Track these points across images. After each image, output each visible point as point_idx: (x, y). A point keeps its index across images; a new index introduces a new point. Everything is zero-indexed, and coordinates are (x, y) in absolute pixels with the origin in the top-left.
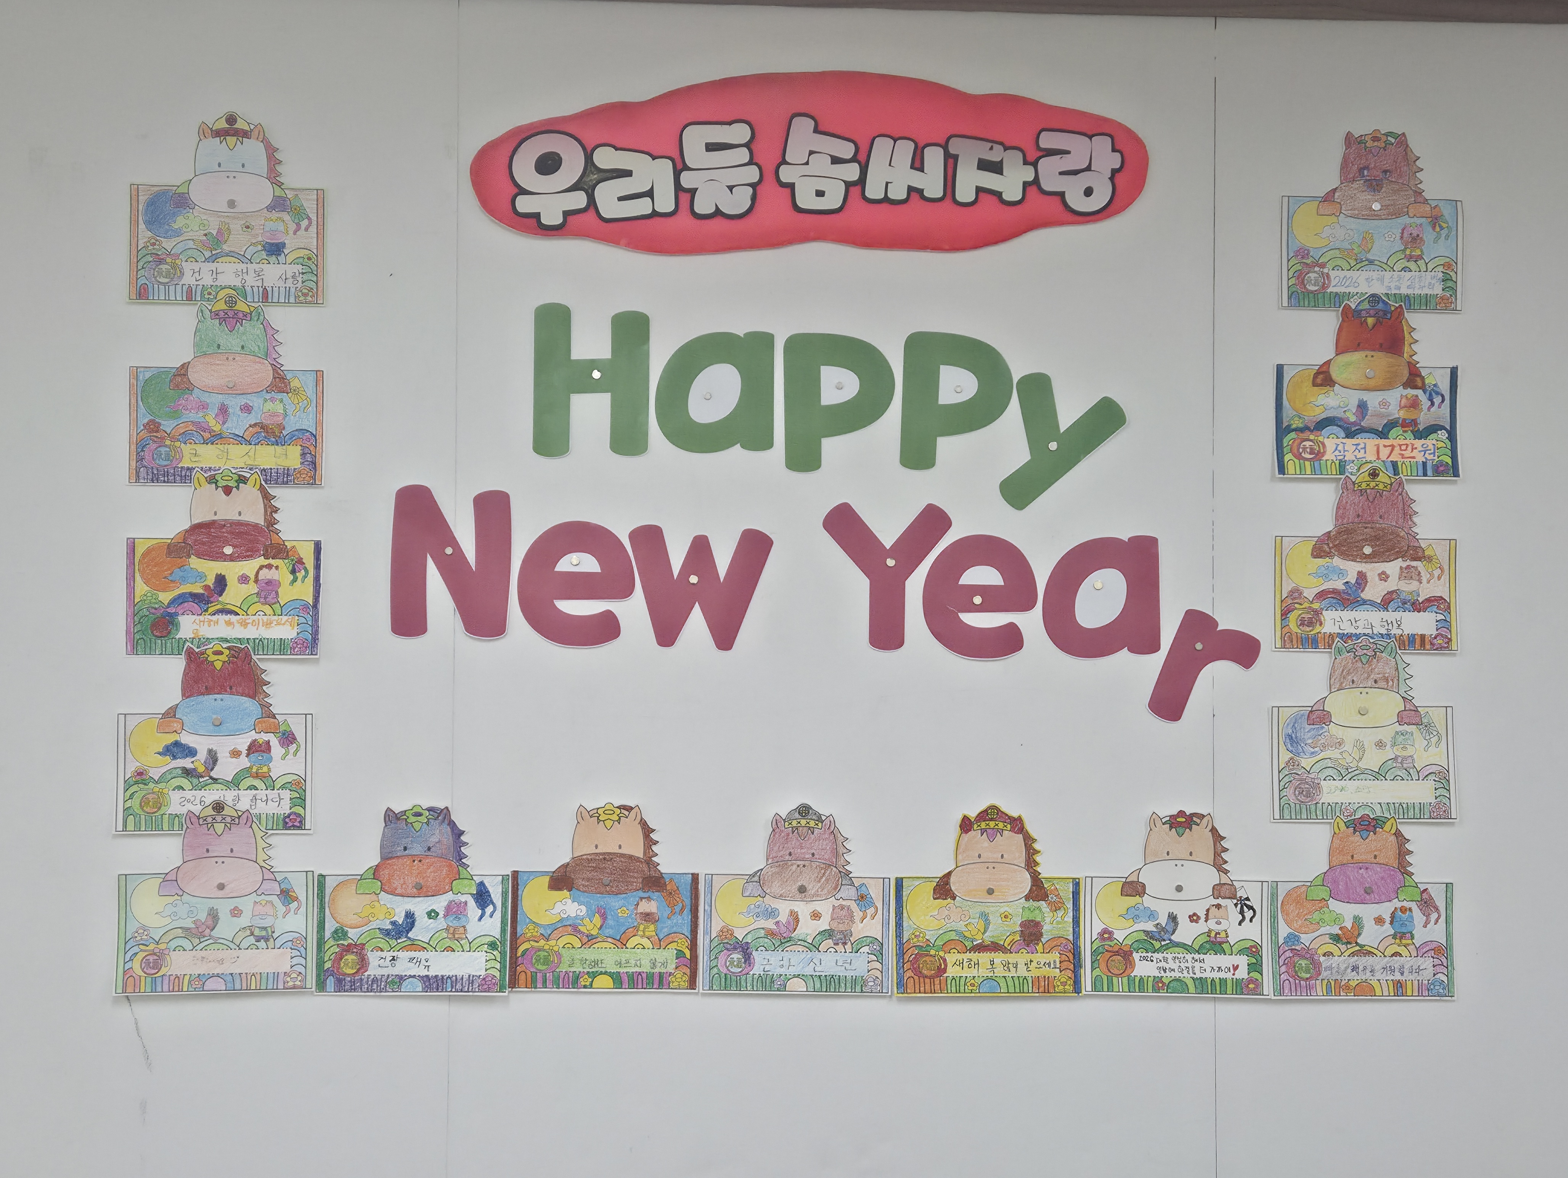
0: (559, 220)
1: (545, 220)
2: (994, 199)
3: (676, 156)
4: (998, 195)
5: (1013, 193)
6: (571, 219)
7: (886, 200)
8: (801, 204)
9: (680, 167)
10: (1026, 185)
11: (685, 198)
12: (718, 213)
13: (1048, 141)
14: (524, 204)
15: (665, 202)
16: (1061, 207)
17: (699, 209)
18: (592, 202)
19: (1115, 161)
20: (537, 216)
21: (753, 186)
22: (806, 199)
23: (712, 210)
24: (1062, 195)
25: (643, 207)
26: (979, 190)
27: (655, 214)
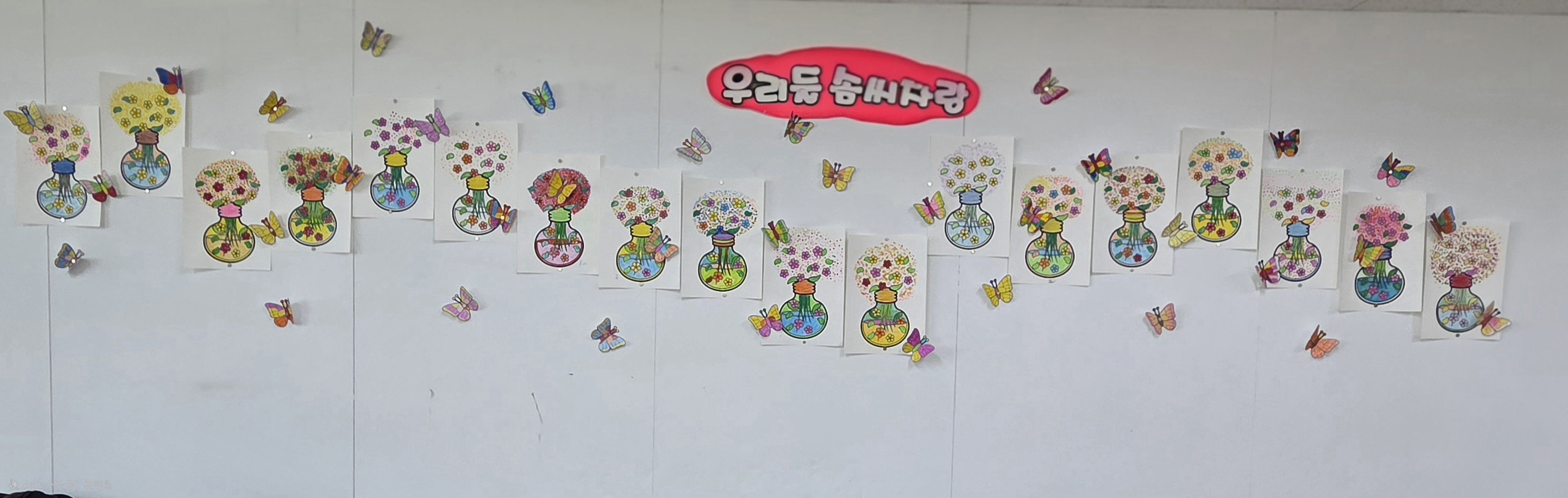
0: (740, 101)
1: (735, 101)
2: (916, 105)
3: (789, 78)
4: (917, 103)
5: (924, 104)
6: (745, 100)
7: (872, 103)
8: (838, 101)
9: (790, 83)
10: (929, 101)
11: (791, 95)
12: (804, 103)
13: (940, 83)
14: (727, 94)
15: (783, 97)
16: (943, 111)
17: (796, 101)
18: (754, 95)
19: (966, 94)
20: (731, 99)
21: (819, 93)
22: (840, 100)
23: (801, 101)
24: (943, 106)
25: (774, 98)
26: (911, 101)
27: (778, 101)
